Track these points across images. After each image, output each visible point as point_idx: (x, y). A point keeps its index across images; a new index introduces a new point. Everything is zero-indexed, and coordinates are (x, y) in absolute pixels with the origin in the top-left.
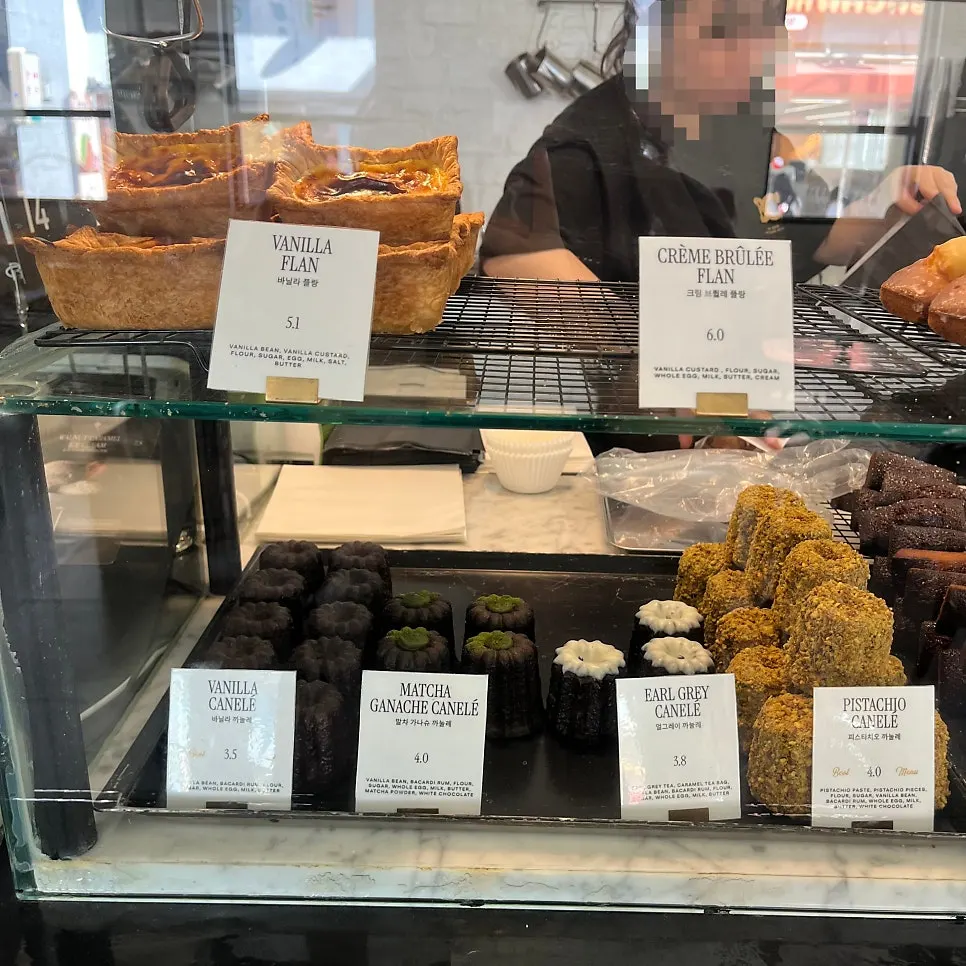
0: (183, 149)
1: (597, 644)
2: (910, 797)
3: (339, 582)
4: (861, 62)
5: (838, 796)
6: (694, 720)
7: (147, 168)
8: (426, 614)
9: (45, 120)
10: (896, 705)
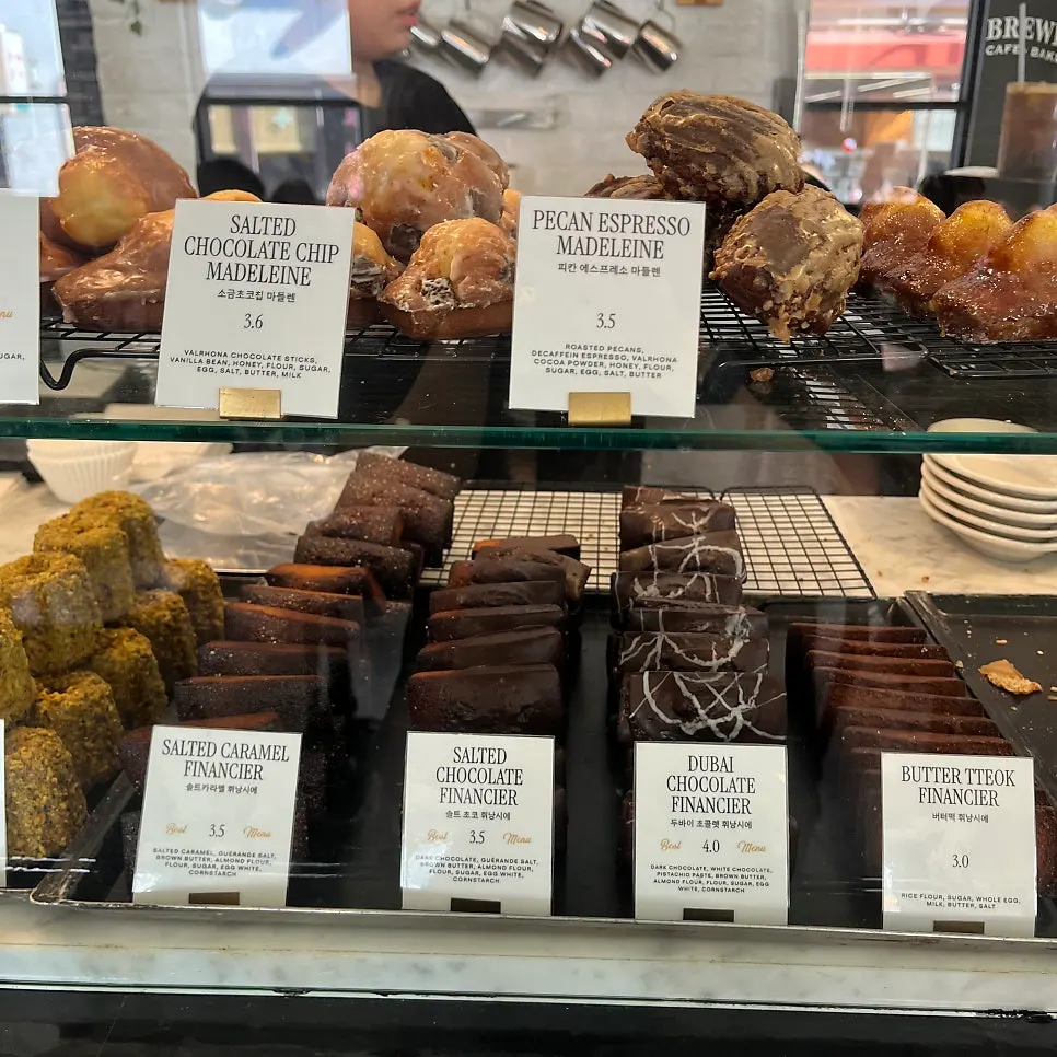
4: (942, 29)
9: (32, 107)
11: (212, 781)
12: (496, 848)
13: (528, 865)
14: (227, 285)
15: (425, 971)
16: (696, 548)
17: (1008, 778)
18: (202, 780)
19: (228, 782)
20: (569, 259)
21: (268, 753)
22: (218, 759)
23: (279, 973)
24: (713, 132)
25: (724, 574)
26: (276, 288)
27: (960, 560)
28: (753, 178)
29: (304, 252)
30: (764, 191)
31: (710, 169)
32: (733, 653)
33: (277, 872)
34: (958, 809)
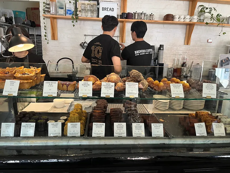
0: (7, 70)
1: (53, 121)
2: (78, 133)
3: (27, 115)
5: (70, 134)
6: (57, 127)
7: (3, 72)
8: (35, 118)
10: (76, 124)
11: (98, 127)
12: (122, 132)
13: (124, 133)
14: (106, 88)
15: (116, 142)
16: (133, 108)
17: (161, 125)
18: (97, 127)
19: (99, 127)
20: (129, 86)
21: (102, 125)
22: (98, 125)
23: (105, 143)
24: (137, 76)
25: (136, 110)
26: (109, 88)
27: (157, 110)
28: (140, 79)
29: (111, 86)
30: (141, 80)
31: (137, 79)
32: (138, 117)
33: (104, 135)
34: (157, 128)
